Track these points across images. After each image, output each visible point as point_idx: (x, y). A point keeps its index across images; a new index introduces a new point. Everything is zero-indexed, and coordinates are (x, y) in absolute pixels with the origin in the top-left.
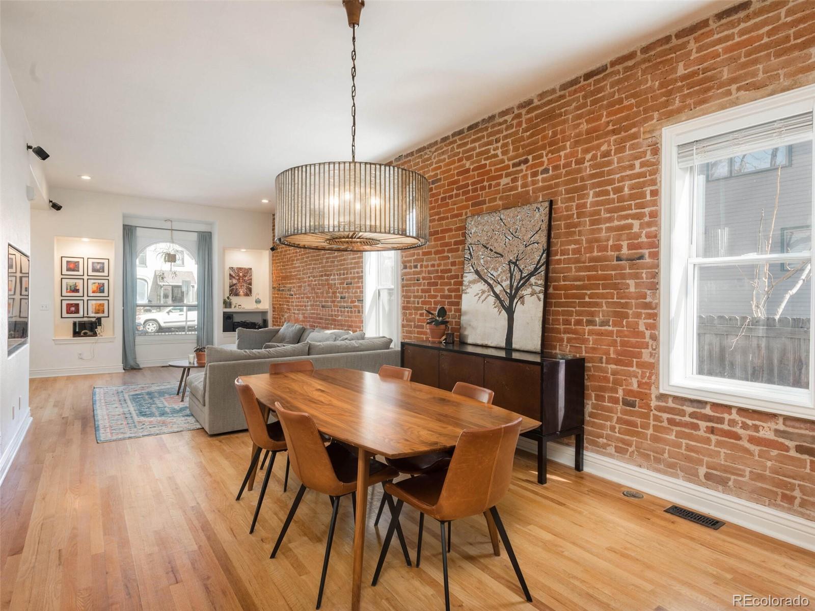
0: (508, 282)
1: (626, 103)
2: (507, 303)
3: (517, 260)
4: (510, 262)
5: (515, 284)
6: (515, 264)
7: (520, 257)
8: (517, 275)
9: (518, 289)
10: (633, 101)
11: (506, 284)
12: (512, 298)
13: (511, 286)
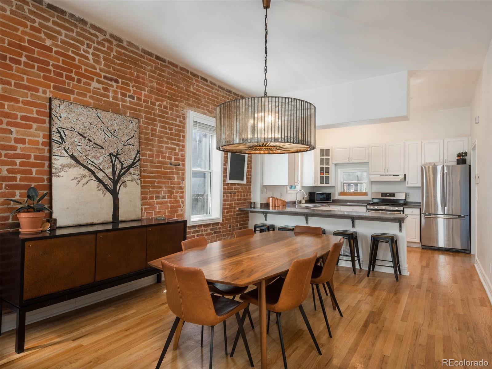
0: (111, 170)
1: (173, 87)
2: (111, 186)
3: (117, 154)
4: (111, 154)
5: (117, 172)
6: (116, 157)
7: (120, 152)
8: (119, 166)
9: (120, 176)
10: (176, 88)
11: (109, 171)
12: (115, 183)
13: (114, 174)
